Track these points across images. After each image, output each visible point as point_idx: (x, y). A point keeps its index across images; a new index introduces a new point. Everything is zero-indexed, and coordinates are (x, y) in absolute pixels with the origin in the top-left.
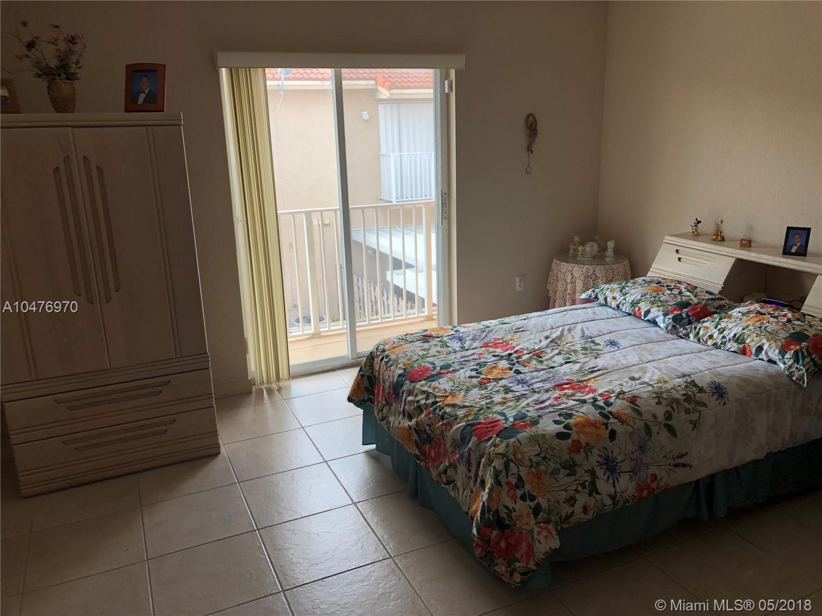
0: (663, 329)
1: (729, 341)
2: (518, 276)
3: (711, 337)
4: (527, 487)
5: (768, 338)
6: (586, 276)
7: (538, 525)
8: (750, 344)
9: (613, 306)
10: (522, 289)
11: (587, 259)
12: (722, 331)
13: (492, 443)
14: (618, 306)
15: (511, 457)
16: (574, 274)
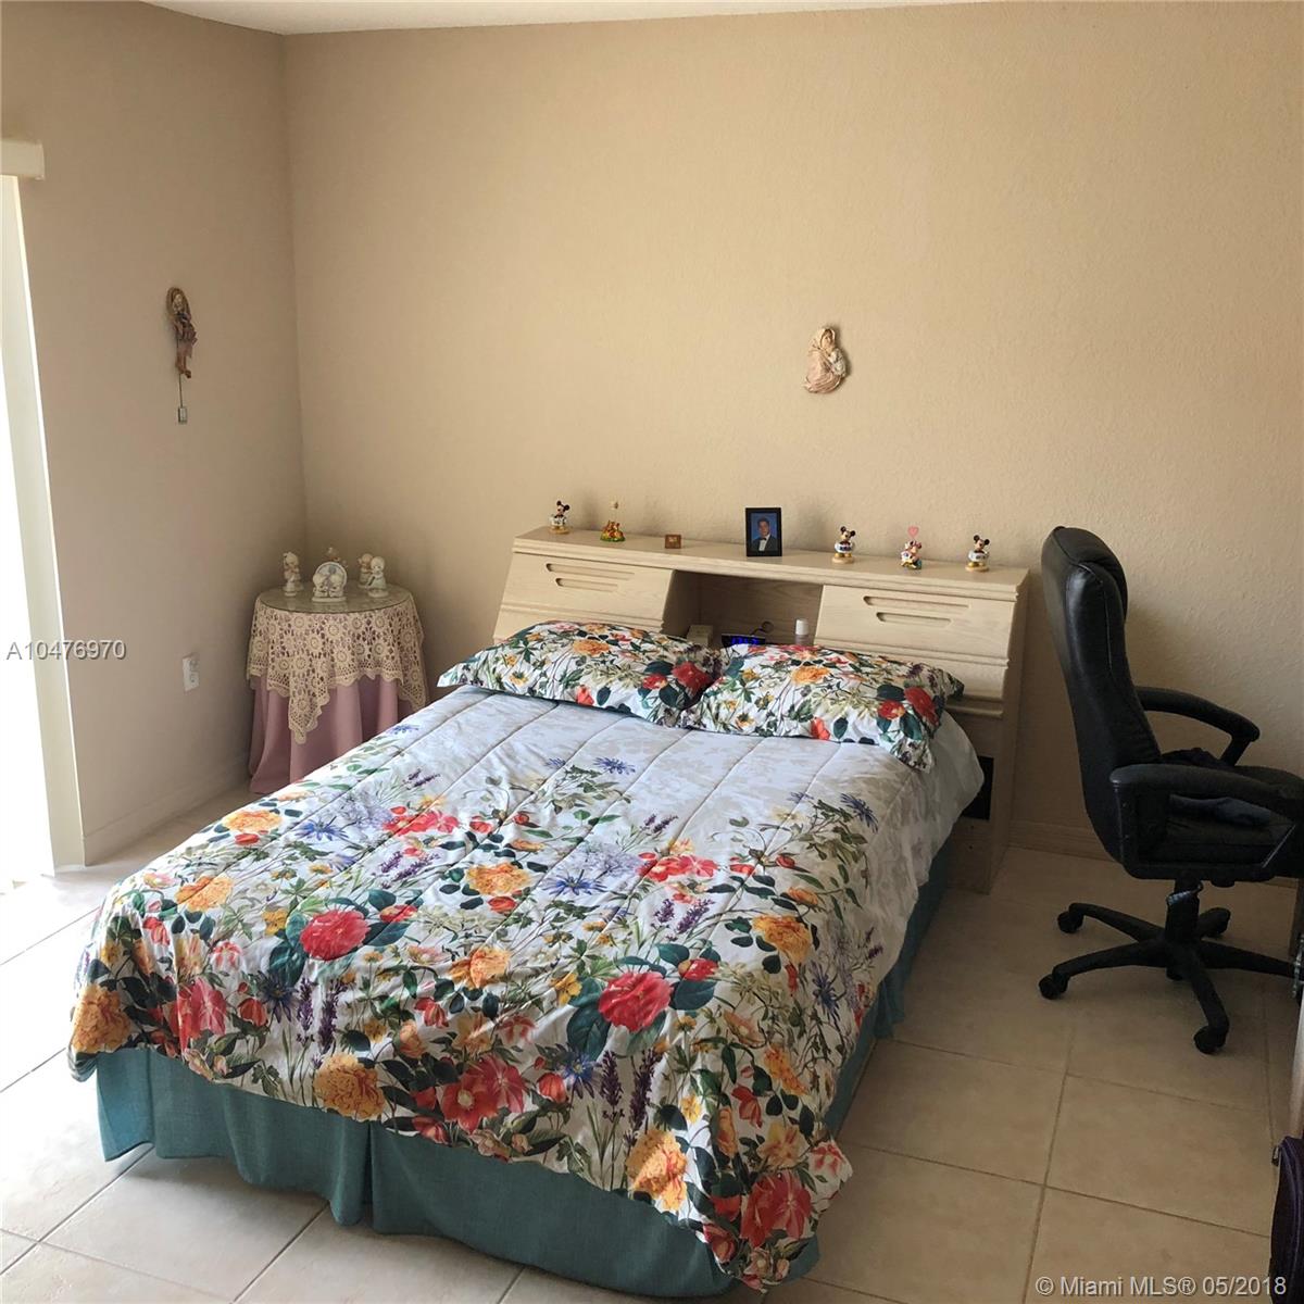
0: (647, 720)
1: (782, 719)
2: (185, 657)
3: (744, 718)
4: (778, 1085)
5: (852, 702)
6: (354, 635)
7: (816, 1148)
8: (823, 718)
9: (519, 692)
10: (196, 684)
11: (336, 600)
12: (764, 703)
13: (672, 1025)
14: (531, 690)
15: (731, 1038)
16: (328, 635)
